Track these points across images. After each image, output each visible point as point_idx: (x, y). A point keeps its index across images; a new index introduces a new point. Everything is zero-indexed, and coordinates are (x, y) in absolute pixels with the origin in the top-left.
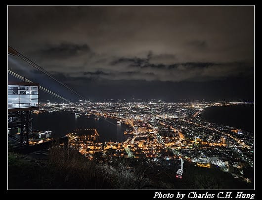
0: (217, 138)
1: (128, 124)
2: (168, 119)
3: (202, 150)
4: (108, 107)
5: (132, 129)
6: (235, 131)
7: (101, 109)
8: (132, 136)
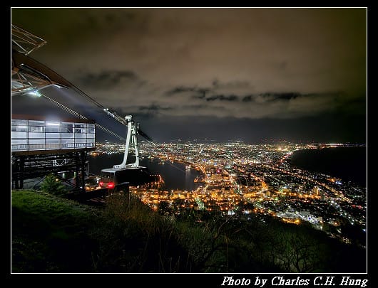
0: (308, 188)
1: (198, 170)
2: (247, 165)
3: (290, 203)
4: (175, 149)
5: (204, 176)
6: (332, 180)
7: (167, 151)
8: (204, 184)
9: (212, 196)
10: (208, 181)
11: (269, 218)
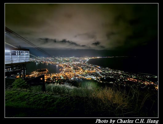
0: (93, 69)
1: (61, 66)
3: (88, 74)
4: (52, 59)
5: (63, 68)
9: (66, 74)
10: (64, 70)
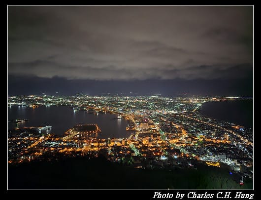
1: (128, 119)
2: (167, 115)
3: (208, 148)
4: (106, 101)
5: (134, 125)
6: (236, 127)
7: (99, 103)
8: (135, 132)
9: (143, 142)
10: (138, 130)
11: (195, 161)
